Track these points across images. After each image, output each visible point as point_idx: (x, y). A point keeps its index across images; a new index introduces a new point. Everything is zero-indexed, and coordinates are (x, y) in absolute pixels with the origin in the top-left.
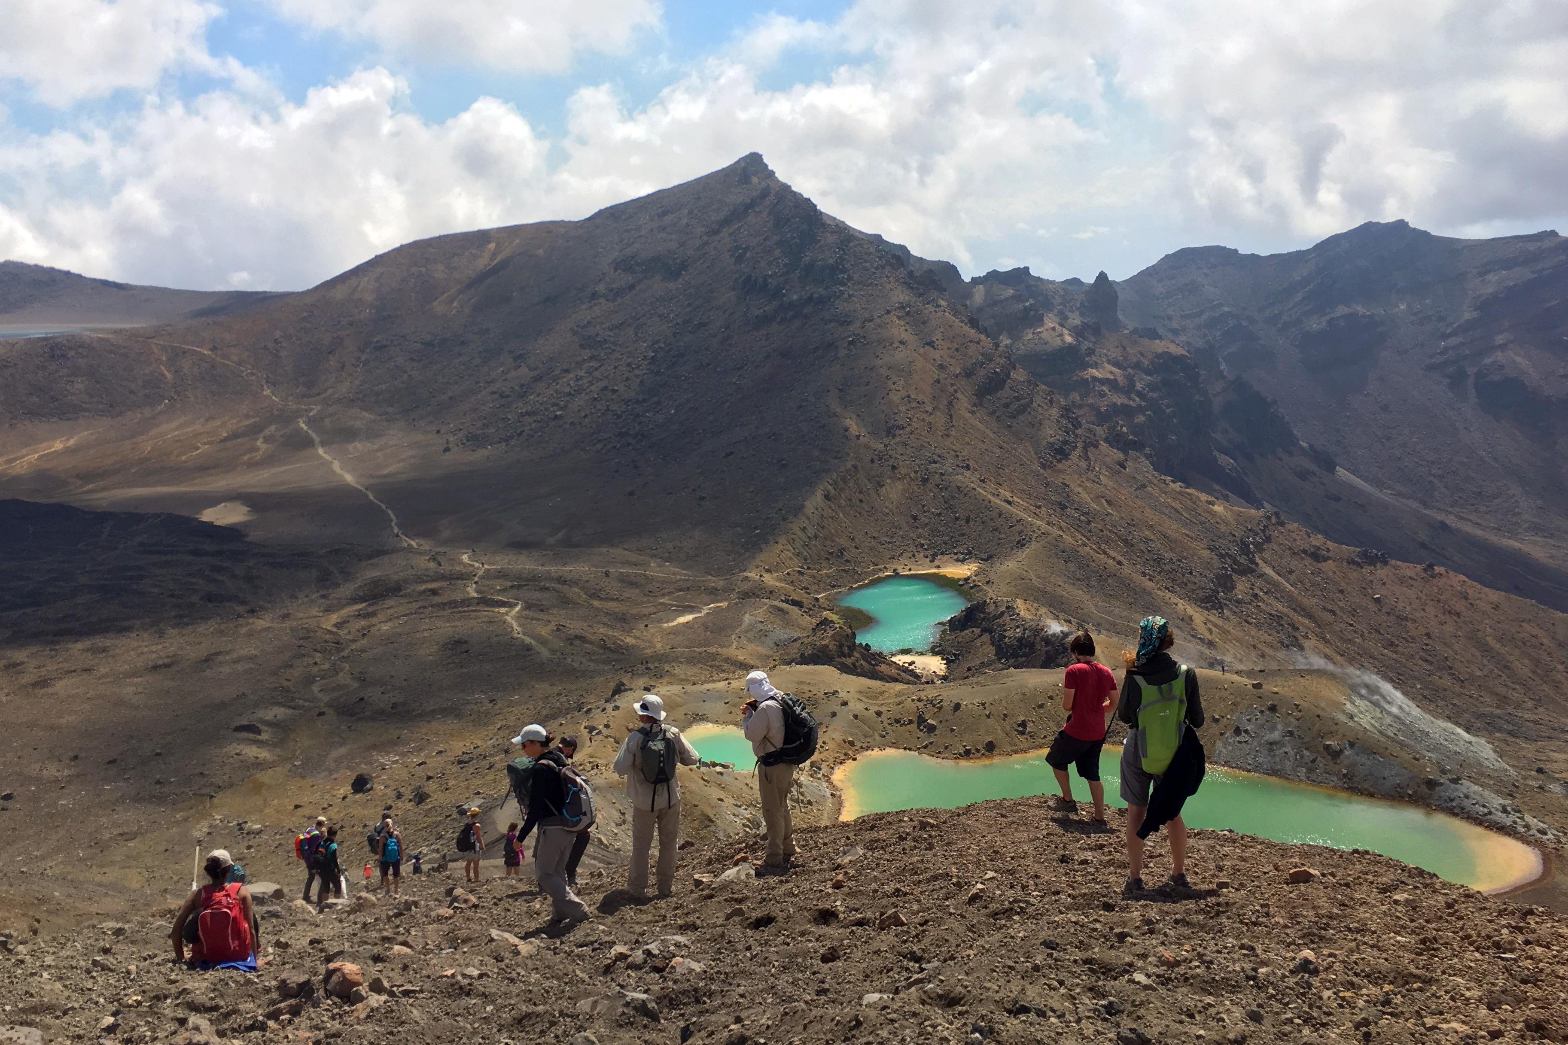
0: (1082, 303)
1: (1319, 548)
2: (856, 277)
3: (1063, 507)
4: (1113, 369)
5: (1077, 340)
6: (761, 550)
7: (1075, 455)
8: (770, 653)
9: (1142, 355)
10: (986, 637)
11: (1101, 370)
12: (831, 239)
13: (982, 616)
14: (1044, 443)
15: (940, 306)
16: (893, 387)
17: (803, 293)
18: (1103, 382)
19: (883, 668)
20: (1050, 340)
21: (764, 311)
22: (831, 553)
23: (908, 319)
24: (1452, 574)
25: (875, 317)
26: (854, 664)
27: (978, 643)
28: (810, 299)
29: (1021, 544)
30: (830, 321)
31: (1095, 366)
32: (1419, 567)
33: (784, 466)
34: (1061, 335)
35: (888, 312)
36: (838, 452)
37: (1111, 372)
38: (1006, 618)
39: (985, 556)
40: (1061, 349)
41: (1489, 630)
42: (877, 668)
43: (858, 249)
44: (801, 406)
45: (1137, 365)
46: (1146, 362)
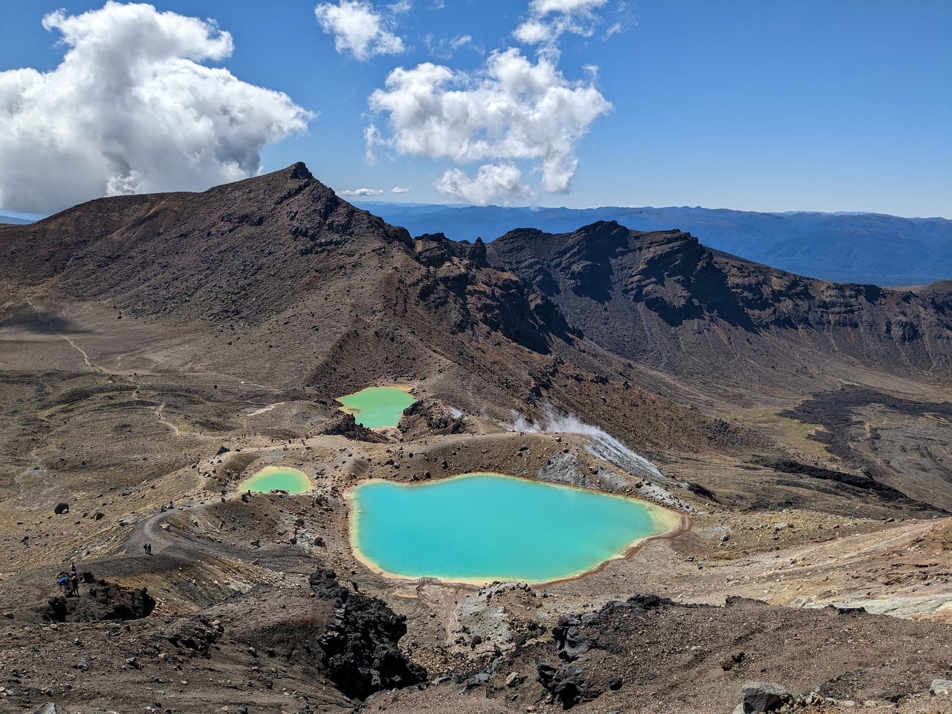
0: (469, 252)
1: (578, 375)
4: (484, 286)
5: (467, 271)
8: (309, 429)
9: (498, 279)
10: (423, 419)
11: (478, 286)
13: (421, 408)
14: (452, 321)
15: (400, 249)
16: (375, 290)
17: (328, 238)
18: (479, 292)
19: (370, 435)
20: (454, 271)
21: (306, 247)
22: (342, 376)
23: (383, 255)
24: (635, 387)
26: (354, 434)
27: (419, 421)
28: (331, 242)
29: (439, 372)
31: (476, 284)
32: (622, 384)
33: (317, 330)
34: (460, 268)
35: (374, 251)
36: (346, 323)
37: (483, 288)
38: (433, 409)
39: (422, 378)
40: (459, 275)
42: (367, 436)
45: (496, 285)
46: (499, 284)
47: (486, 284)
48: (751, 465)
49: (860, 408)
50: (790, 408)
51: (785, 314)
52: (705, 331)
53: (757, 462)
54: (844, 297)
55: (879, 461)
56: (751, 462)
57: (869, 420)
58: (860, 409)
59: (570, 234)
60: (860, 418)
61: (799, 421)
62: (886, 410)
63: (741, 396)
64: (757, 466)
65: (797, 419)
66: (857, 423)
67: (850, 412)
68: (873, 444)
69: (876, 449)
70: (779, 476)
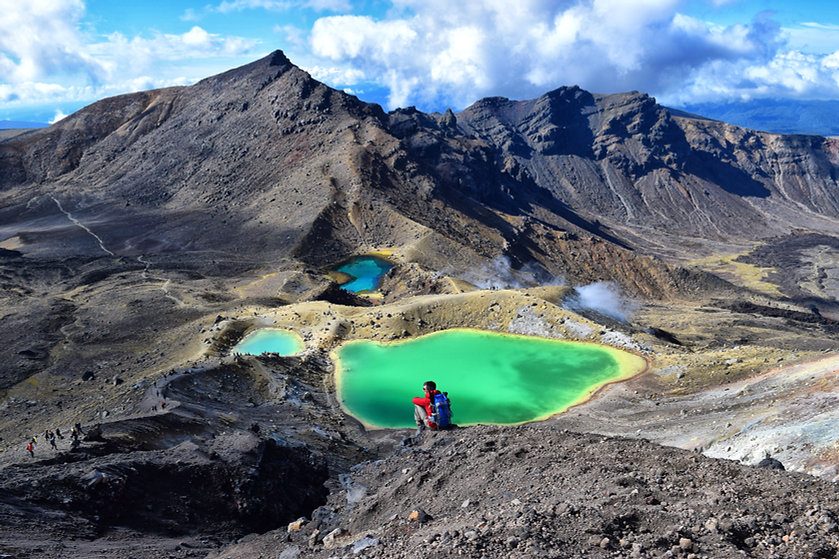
4: (455, 154)
11: (450, 154)
12: (319, 92)
21: (287, 128)
22: (326, 247)
23: (359, 130)
29: (416, 237)
30: (321, 132)
32: (589, 239)
33: (300, 204)
34: (431, 138)
36: (327, 197)
39: (400, 244)
43: (332, 97)
44: (308, 175)
45: (466, 152)
46: (470, 151)
47: (457, 152)
48: (710, 308)
50: (746, 253)
52: (666, 185)
53: (715, 305)
54: (792, 147)
56: (710, 305)
57: (817, 260)
58: (808, 251)
59: (535, 100)
60: (809, 260)
61: (754, 265)
62: (832, 251)
63: (700, 245)
64: (715, 309)
65: (752, 263)
66: (805, 264)
67: (800, 254)
68: (821, 282)
69: (823, 287)
70: (736, 317)
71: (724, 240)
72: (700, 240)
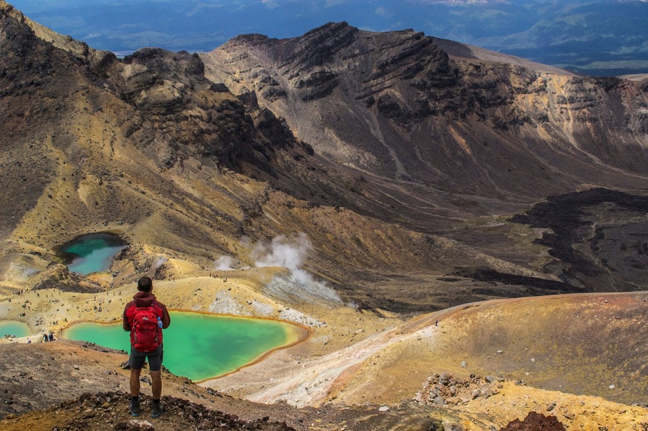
0: (186, 69)
1: (290, 202)
2: (57, 71)
3: (170, 192)
4: (200, 110)
5: (182, 95)
6: (16, 227)
7: (176, 166)
8: (26, 281)
9: (215, 101)
10: (131, 263)
11: (194, 111)
12: (41, 48)
13: (129, 253)
14: (161, 160)
15: (105, 87)
16: (81, 134)
17: (28, 80)
18: (196, 117)
19: (82, 283)
20: (167, 95)
21: (6, 90)
22: (54, 226)
23: (87, 95)
24: (347, 210)
25: (70, 94)
26: (68, 283)
27: (127, 266)
28: (32, 83)
29: (148, 215)
30: (45, 96)
31: (191, 109)
32: (333, 208)
33: (25, 180)
34: (173, 92)
35: (77, 92)
36: (54, 172)
37: (199, 112)
38: (140, 254)
39: (132, 221)
40: (174, 100)
41: (361, 235)
42: (80, 283)
43: (57, 54)
44: (32, 146)
45: (213, 107)
46: (217, 105)
47: (203, 107)
48: (452, 277)
49: (590, 207)
50: (522, 212)
51: (524, 112)
52: (442, 136)
53: (458, 273)
54: (583, 90)
55: (597, 261)
56: (453, 274)
57: (598, 219)
58: (591, 209)
59: (298, 39)
60: (589, 219)
61: (529, 226)
62: (616, 208)
63: (475, 203)
64: (458, 277)
65: (528, 223)
66: (585, 223)
67: (581, 212)
68: (596, 243)
69: (597, 249)
70: (476, 285)
71: (501, 197)
72: (476, 198)
